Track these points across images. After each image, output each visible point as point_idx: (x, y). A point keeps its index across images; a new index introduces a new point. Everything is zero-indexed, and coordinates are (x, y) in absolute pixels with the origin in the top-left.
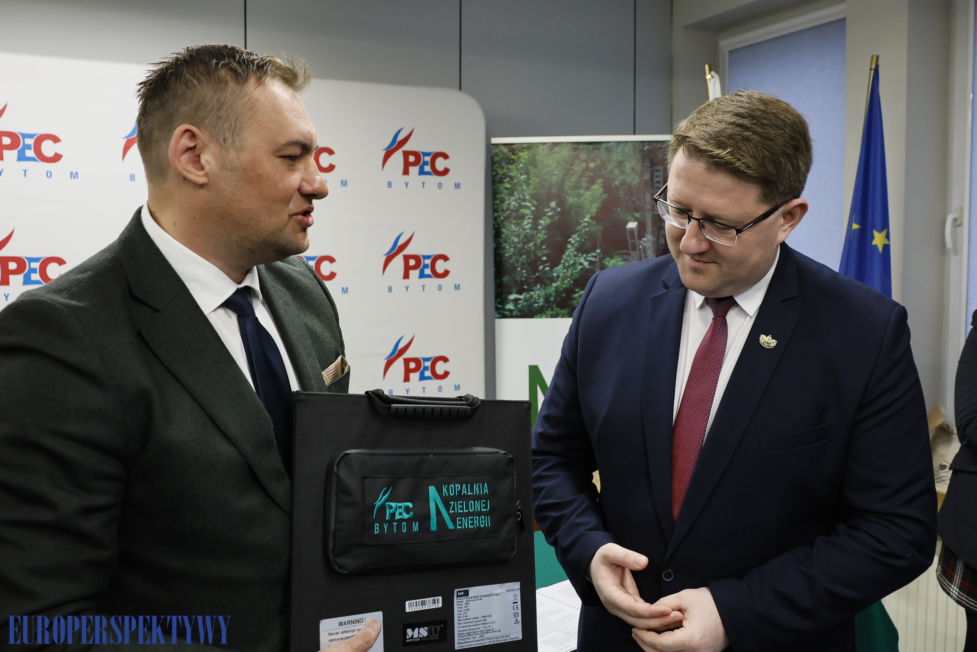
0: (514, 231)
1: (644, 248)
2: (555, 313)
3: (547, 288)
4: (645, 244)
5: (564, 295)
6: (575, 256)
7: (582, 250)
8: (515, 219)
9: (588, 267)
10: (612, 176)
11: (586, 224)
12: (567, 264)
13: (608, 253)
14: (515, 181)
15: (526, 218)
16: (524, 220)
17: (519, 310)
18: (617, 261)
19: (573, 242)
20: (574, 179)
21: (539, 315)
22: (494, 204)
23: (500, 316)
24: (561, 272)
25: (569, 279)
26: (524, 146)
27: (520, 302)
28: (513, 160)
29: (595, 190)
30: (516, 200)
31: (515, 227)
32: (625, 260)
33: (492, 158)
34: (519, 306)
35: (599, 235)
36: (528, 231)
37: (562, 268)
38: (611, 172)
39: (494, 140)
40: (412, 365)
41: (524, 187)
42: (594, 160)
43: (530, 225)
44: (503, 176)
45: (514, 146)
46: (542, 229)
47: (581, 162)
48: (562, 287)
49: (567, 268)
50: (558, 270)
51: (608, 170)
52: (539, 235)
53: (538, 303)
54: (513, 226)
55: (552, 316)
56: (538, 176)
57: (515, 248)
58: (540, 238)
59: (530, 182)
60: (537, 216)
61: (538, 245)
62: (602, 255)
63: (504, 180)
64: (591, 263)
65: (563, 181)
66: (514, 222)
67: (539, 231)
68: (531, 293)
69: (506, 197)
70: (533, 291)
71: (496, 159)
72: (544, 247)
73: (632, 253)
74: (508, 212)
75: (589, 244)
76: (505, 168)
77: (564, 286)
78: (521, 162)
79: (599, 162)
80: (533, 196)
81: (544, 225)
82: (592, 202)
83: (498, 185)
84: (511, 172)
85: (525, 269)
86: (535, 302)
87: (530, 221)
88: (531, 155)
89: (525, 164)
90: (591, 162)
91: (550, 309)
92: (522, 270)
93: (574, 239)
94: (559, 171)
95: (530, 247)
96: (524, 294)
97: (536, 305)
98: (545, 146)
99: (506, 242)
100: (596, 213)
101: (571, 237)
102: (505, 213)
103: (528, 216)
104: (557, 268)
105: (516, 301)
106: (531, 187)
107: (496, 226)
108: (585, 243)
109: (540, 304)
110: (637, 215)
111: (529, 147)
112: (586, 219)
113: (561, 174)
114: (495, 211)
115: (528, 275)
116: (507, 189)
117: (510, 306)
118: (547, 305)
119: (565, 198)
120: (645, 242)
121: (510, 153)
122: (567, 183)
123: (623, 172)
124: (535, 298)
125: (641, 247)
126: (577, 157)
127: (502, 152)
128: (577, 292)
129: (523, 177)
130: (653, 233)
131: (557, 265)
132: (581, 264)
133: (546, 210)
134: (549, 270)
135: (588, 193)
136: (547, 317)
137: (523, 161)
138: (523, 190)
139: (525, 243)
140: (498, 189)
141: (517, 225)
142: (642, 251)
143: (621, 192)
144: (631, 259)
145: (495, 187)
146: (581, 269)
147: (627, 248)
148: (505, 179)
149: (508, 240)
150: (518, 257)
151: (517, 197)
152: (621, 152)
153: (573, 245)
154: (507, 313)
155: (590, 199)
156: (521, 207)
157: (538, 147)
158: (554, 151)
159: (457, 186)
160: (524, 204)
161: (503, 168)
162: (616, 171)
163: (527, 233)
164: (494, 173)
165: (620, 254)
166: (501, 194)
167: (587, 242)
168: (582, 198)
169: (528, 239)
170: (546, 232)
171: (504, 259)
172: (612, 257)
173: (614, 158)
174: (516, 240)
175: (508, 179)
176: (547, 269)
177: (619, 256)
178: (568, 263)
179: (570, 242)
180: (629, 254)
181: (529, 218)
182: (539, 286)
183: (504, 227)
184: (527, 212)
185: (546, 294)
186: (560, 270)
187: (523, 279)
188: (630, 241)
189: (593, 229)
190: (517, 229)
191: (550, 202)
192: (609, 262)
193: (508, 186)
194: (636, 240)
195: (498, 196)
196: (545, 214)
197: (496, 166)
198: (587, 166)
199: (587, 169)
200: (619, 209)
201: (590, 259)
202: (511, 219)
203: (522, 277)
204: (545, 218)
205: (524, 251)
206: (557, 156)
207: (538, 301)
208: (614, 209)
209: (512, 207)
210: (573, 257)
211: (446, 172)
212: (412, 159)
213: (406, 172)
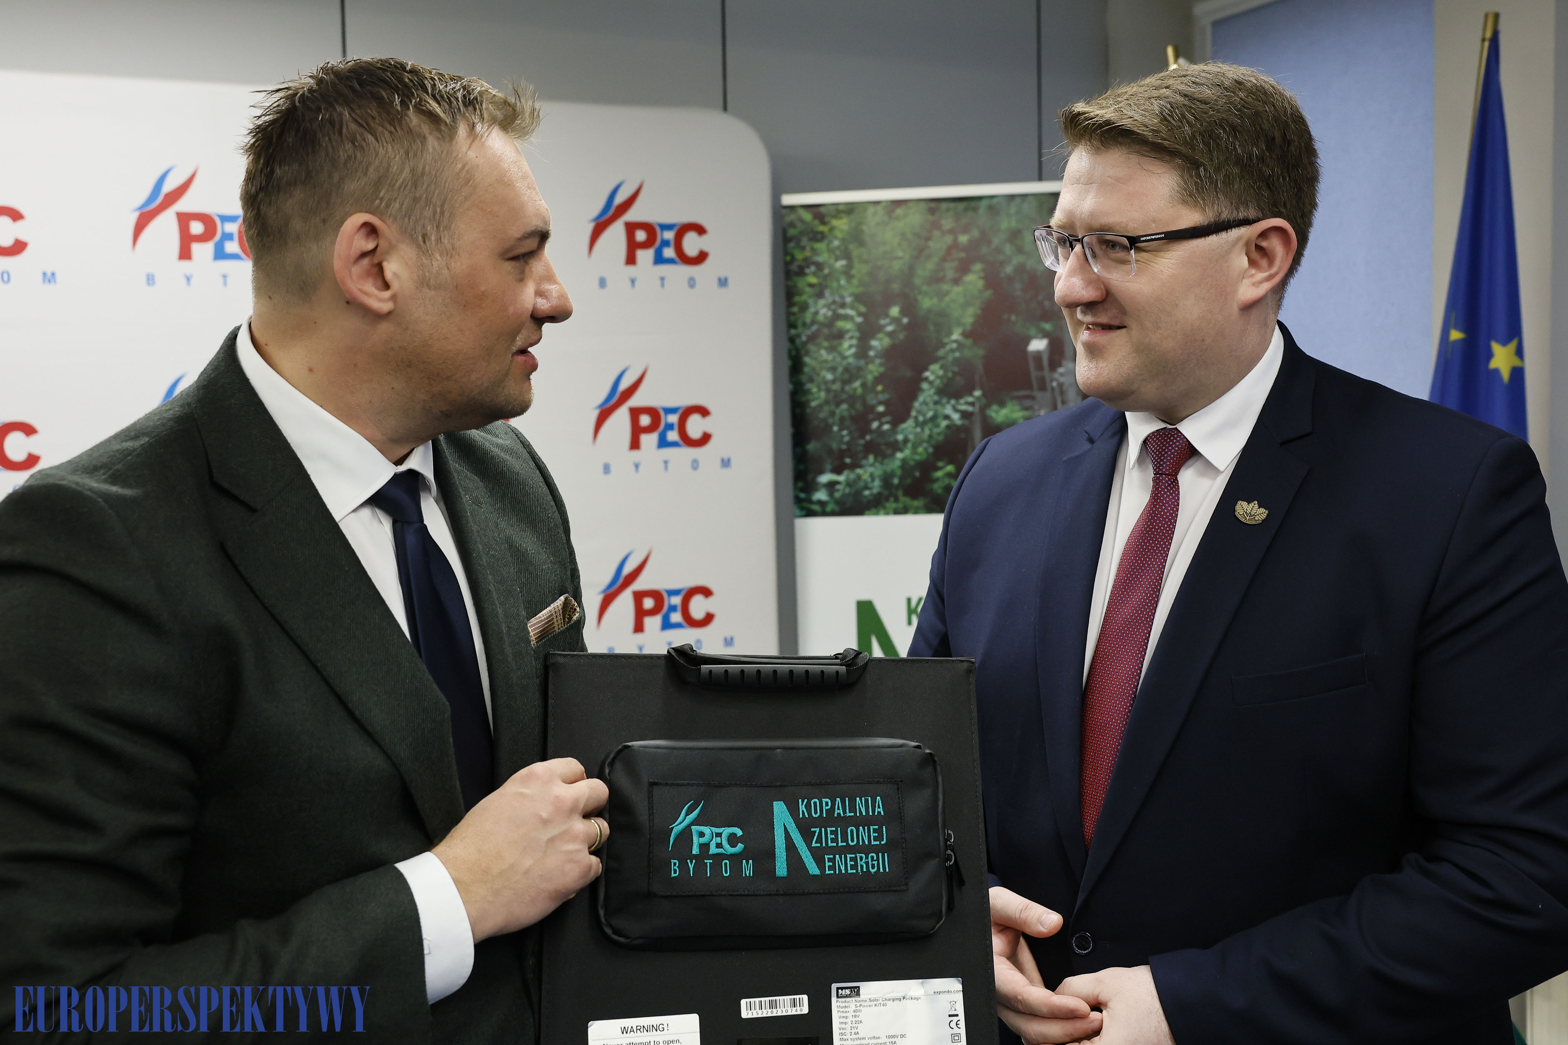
0: (826, 361)
1: (1061, 385)
2: (900, 505)
3: (886, 461)
4: (1062, 380)
5: (917, 474)
6: (936, 403)
7: (949, 391)
8: (826, 339)
9: (959, 423)
10: (1001, 258)
11: (954, 346)
12: (921, 419)
13: (994, 397)
14: (826, 271)
15: (847, 336)
16: (843, 341)
17: (838, 502)
18: (1013, 411)
19: (932, 378)
20: (930, 265)
21: (874, 510)
22: (789, 314)
23: (804, 513)
24: (910, 432)
25: (925, 445)
26: (841, 208)
27: (838, 487)
28: (822, 233)
29: (970, 283)
30: (828, 306)
31: (828, 354)
32: (1026, 409)
33: (784, 231)
34: (837, 495)
35: (979, 364)
36: (851, 360)
37: (914, 425)
38: (998, 251)
39: (788, 200)
40: (649, 603)
41: (843, 282)
42: (966, 230)
43: (853, 350)
44: (804, 264)
45: (822, 208)
46: (876, 356)
47: (944, 233)
48: (915, 460)
49: (923, 425)
50: (906, 429)
51: (993, 246)
52: (871, 367)
53: (869, 489)
54: (823, 352)
55: (897, 512)
56: (866, 262)
57: (828, 391)
58: (871, 372)
59: (854, 272)
60: (866, 333)
61: (870, 384)
62: (984, 401)
63: (807, 271)
64: (965, 415)
65: (911, 269)
66: (826, 344)
67: (869, 360)
68: (859, 471)
69: (811, 301)
70: (860, 467)
71: (792, 232)
72: (880, 388)
73: (1039, 395)
74: (815, 328)
75: (960, 381)
76: (808, 248)
77: (917, 458)
78: (836, 238)
79: (976, 233)
80: (858, 298)
81: (880, 348)
82: (966, 305)
83: (795, 279)
84: (818, 255)
85: (847, 428)
86: (866, 487)
87: (854, 342)
88: (853, 225)
89: (843, 240)
90: (962, 234)
91: (892, 499)
92: (841, 430)
93: (933, 372)
94: (904, 251)
95: (855, 390)
96: (846, 472)
97: (867, 493)
98: (879, 208)
99: (811, 380)
100: (974, 324)
101: (926, 369)
102: (809, 329)
103: (850, 334)
104: (904, 426)
105: (831, 486)
106: (855, 282)
107: (794, 353)
108: (953, 378)
109: (875, 491)
110: (1048, 326)
111: (850, 209)
113: (907, 257)
114: (792, 325)
115: (853, 439)
116: (811, 285)
117: (821, 495)
118: (886, 493)
119: (916, 300)
120: (1062, 375)
121: (816, 222)
122: (920, 272)
123: (1020, 250)
124: (865, 481)
125: (1055, 384)
126: (936, 225)
127: (802, 221)
128: (940, 468)
129: (840, 264)
131: (903, 420)
132: (947, 417)
133: (883, 322)
134: (888, 430)
135: (957, 289)
136: (887, 514)
137: (840, 235)
138: (840, 286)
139: (845, 382)
140: (795, 286)
141: (831, 349)
142: (1057, 391)
143: (1018, 286)
144: (1036, 407)
145: (790, 283)
146: (948, 427)
147: (1029, 387)
148: (808, 267)
149: (815, 377)
150: (833, 407)
151: (830, 300)
152: (1016, 213)
153: (931, 383)
154: (816, 508)
155: (962, 300)
156: (837, 317)
157: (865, 210)
158: (893, 215)
159: (723, 282)
160: (841, 311)
161: (803, 248)
162: (1008, 249)
163: (849, 364)
164: (787, 259)
165: (1018, 398)
166: (800, 294)
167: (958, 378)
168: (947, 299)
169: (850, 374)
170: (884, 361)
171: (808, 411)
172: (1002, 404)
173: (1004, 225)
174: (829, 376)
175: (813, 268)
176: (886, 427)
177: (1015, 402)
178: (924, 415)
179: (926, 379)
180: (1033, 398)
181: (851, 338)
182: (871, 458)
183: (808, 353)
184: (848, 325)
185: (885, 473)
186: (910, 429)
187: (844, 447)
188: (1034, 374)
189: (968, 353)
190: (830, 358)
191: (889, 307)
192: (997, 412)
193: (813, 280)
194: (1046, 372)
195: (797, 299)
196: (880, 329)
197: (791, 245)
198: (956, 239)
199: (955, 245)
200: (1013, 318)
201: (963, 407)
202: (819, 340)
203: (842, 442)
204: (880, 335)
205: (844, 396)
206: (900, 225)
207: (870, 485)
208: (1006, 316)
209: (820, 318)
210: (931, 405)
211: (702, 257)
212: (641, 236)
213: (631, 260)
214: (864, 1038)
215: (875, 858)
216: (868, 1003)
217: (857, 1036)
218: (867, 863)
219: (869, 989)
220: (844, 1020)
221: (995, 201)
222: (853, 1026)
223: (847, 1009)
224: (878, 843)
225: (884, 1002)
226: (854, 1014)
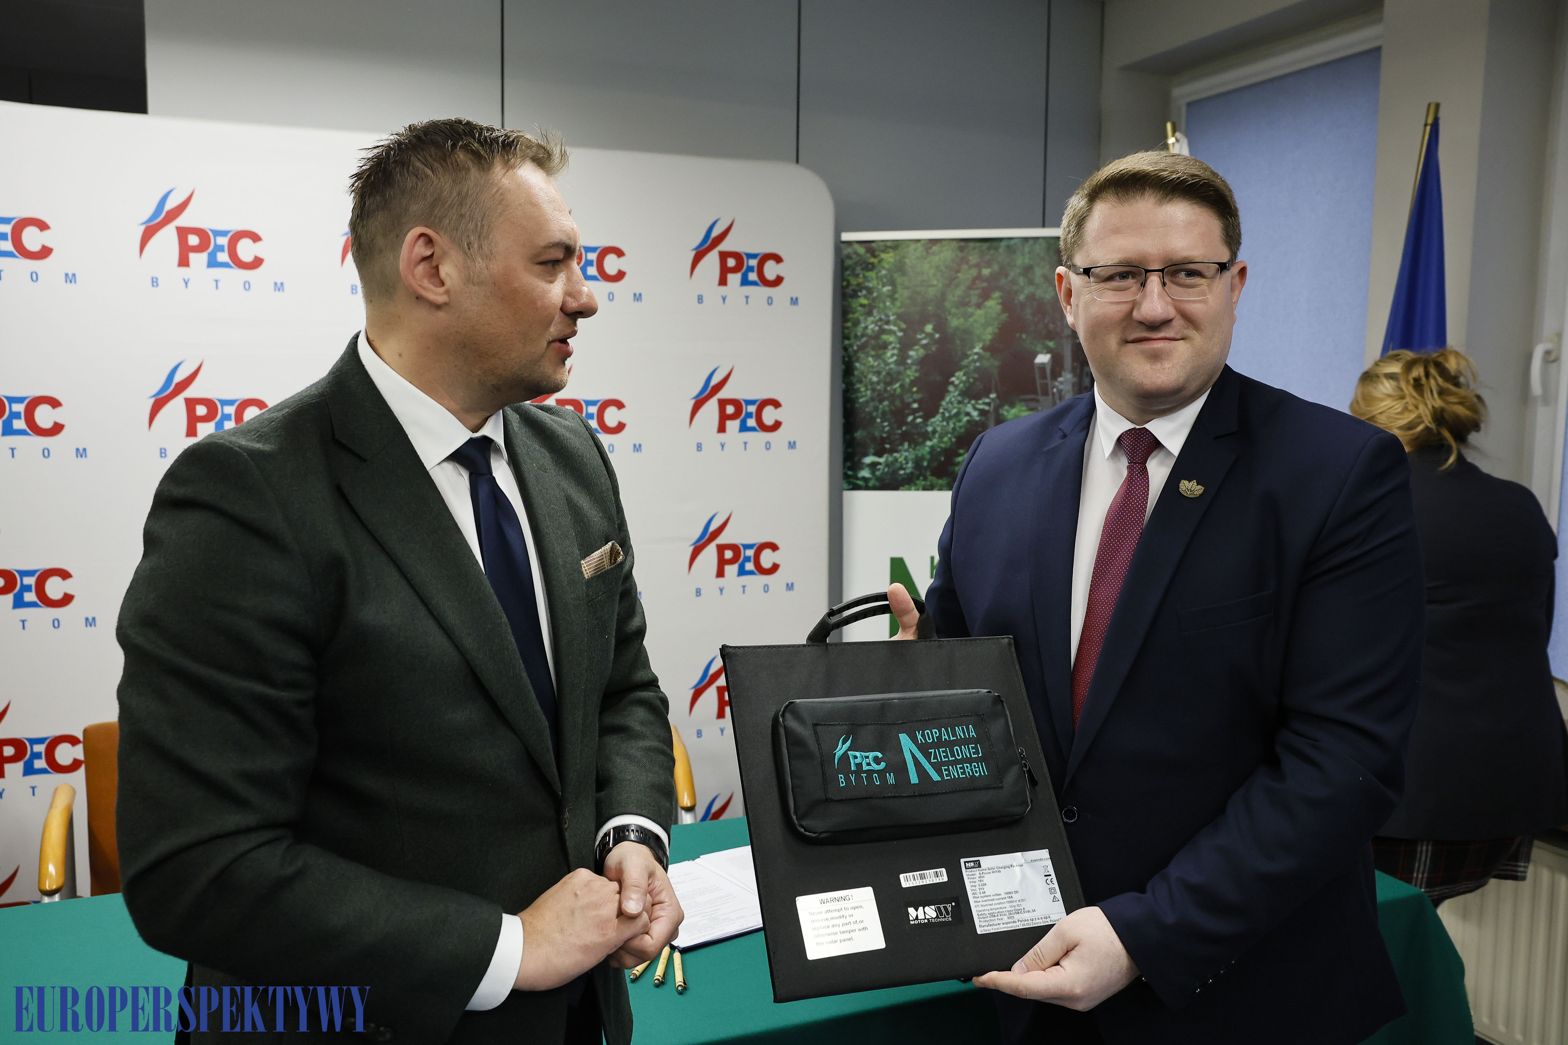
0: (872, 366)
1: (1060, 391)
2: (928, 483)
3: (918, 448)
4: (1061, 387)
5: (943, 459)
6: (959, 402)
7: (970, 393)
8: (873, 349)
9: (978, 419)
10: (1015, 288)
11: (976, 357)
12: (947, 415)
13: (1007, 398)
14: (875, 294)
15: (890, 347)
16: (886, 351)
17: (878, 479)
18: (1020, 411)
19: (957, 382)
20: (959, 292)
21: (907, 486)
22: (845, 328)
23: (851, 487)
24: (938, 425)
25: (949, 436)
26: (889, 244)
27: (879, 467)
28: (872, 264)
29: (990, 307)
30: (875, 323)
31: (875, 361)
32: (1032, 409)
33: (842, 262)
34: (878, 473)
35: (995, 372)
36: (892, 366)
37: (941, 419)
38: (1014, 282)
39: (846, 236)
40: (728, 554)
41: (888, 304)
42: (989, 264)
43: (895, 358)
44: (857, 288)
45: (873, 245)
46: (912, 364)
47: (970, 267)
48: (941, 447)
49: (948, 419)
50: (935, 422)
51: (1010, 278)
52: (908, 372)
53: (904, 469)
54: (870, 359)
55: (925, 488)
56: (907, 288)
57: (873, 390)
58: (909, 376)
60: (906, 345)
61: (907, 386)
62: (998, 402)
63: (859, 294)
64: (982, 413)
65: (944, 295)
66: (873, 353)
67: (907, 367)
68: (895, 455)
69: (862, 318)
70: (897, 451)
71: (848, 262)
72: (915, 389)
73: (1041, 398)
74: (864, 339)
75: (979, 386)
76: (861, 276)
77: (943, 445)
78: (883, 268)
79: (996, 267)
80: (900, 317)
81: (916, 357)
82: (986, 325)
83: (850, 300)
84: (869, 281)
85: (888, 420)
86: (902, 468)
87: (896, 351)
88: (898, 258)
89: (889, 270)
90: (985, 268)
91: (921, 478)
92: (882, 422)
93: (958, 378)
94: (938, 280)
96: (885, 456)
97: (902, 472)
98: (919, 244)
99: (860, 382)
100: (991, 341)
101: (953, 376)
102: (860, 340)
103: (893, 345)
104: (933, 420)
105: (873, 466)
106: (898, 303)
107: (846, 359)
108: (974, 383)
109: (908, 471)
110: (1051, 344)
111: (896, 245)
112: (976, 350)
113: (940, 285)
114: (846, 337)
115: (892, 428)
116: (862, 306)
117: (865, 473)
118: (917, 473)
119: (947, 320)
120: (1061, 383)
121: (868, 255)
122: (950, 297)
123: (1031, 282)
124: (901, 463)
125: (1055, 390)
126: (964, 260)
127: (856, 253)
129: (887, 289)
130: (1073, 370)
131: (933, 416)
132: (968, 414)
133: (919, 336)
134: (920, 423)
135: (979, 312)
136: (918, 490)
137: (887, 266)
138: (885, 307)
139: (887, 384)
140: (850, 306)
141: (877, 357)
142: (1057, 396)
143: (1028, 311)
144: (1040, 408)
145: (845, 303)
146: (968, 421)
147: (1035, 392)
148: (861, 291)
149: (864, 379)
150: (877, 404)
151: (877, 318)
152: (1029, 253)
153: (956, 386)
154: (861, 483)
155: (983, 321)
156: (883, 331)
157: (908, 246)
158: (931, 251)
159: (794, 301)
160: (886, 327)
161: (857, 276)
162: (1021, 281)
163: (890, 369)
164: (845, 284)
165: (1025, 401)
166: (854, 313)
167: (978, 383)
168: (971, 320)
169: (892, 377)
170: (918, 368)
171: (857, 405)
172: (1012, 405)
173: (1019, 262)
174: (875, 379)
175: (864, 292)
176: (919, 420)
177: (1023, 403)
178: (950, 412)
179: (952, 383)
180: (1037, 401)
181: (893, 348)
182: (906, 445)
183: (857, 360)
184: (891, 338)
185: (917, 456)
186: (938, 423)
187: (885, 435)
188: (1039, 381)
189: (986, 364)
190: (876, 364)
191: (924, 325)
192: (1008, 411)
193: (864, 301)
194: (1049, 381)
195: (850, 316)
196: (917, 342)
197: (848, 272)
198: (980, 273)
199: (979, 277)
200: (1024, 336)
201: (981, 407)
202: (869, 349)
203: (883, 431)
204: (917, 347)
205: (886, 395)
206: (935, 259)
207: (904, 466)
208: (1018, 335)
209: (869, 332)
210: (956, 405)
211: (778, 281)
212: (731, 262)
213: (723, 282)
214: (990, 896)
215: (977, 766)
216: (988, 871)
217: (984, 895)
218: (972, 770)
219: (987, 861)
220: (974, 884)
221: (1013, 242)
222: (980, 887)
223: (973, 876)
224: (976, 756)
225: (999, 870)
226: (980, 879)
